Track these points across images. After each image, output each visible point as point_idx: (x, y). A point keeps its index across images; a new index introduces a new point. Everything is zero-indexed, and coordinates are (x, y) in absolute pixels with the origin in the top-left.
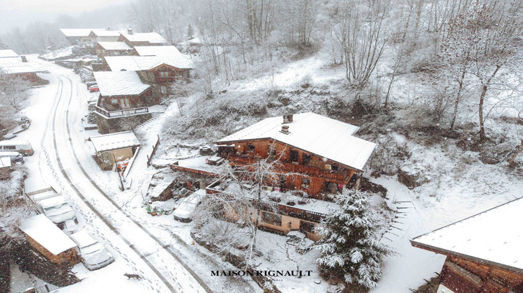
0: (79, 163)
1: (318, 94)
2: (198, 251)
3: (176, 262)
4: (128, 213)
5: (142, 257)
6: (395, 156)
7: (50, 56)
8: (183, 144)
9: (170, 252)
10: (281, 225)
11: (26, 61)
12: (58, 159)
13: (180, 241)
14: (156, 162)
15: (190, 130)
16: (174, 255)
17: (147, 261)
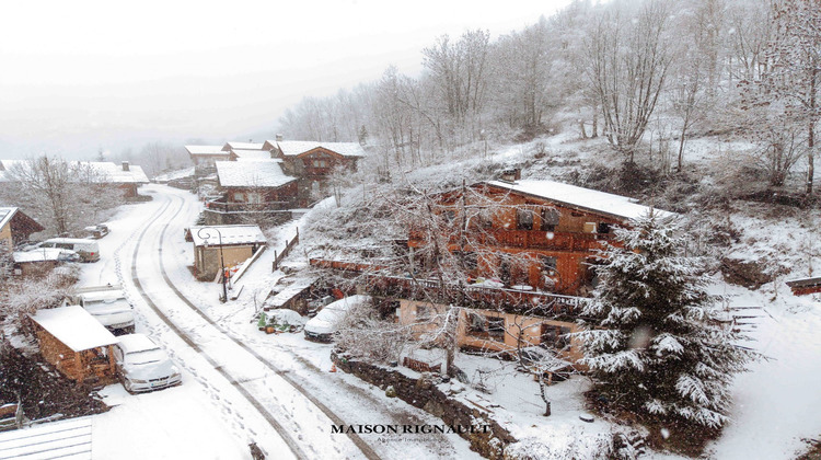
0: (164, 273)
1: (560, 165)
2: (342, 381)
3: (297, 392)
4: (225, 329)
5: (235, 383)
6: (711, 241)
7: (165, 178)
8: (335, 245)
9: (287, 379)
10: (503, 339)
11: (128, 170)
12: (134, 268)
13: (309, 366)
14: (286, 264)
15: (350, 225)
16: (294, 383)
17: (241, 389)
